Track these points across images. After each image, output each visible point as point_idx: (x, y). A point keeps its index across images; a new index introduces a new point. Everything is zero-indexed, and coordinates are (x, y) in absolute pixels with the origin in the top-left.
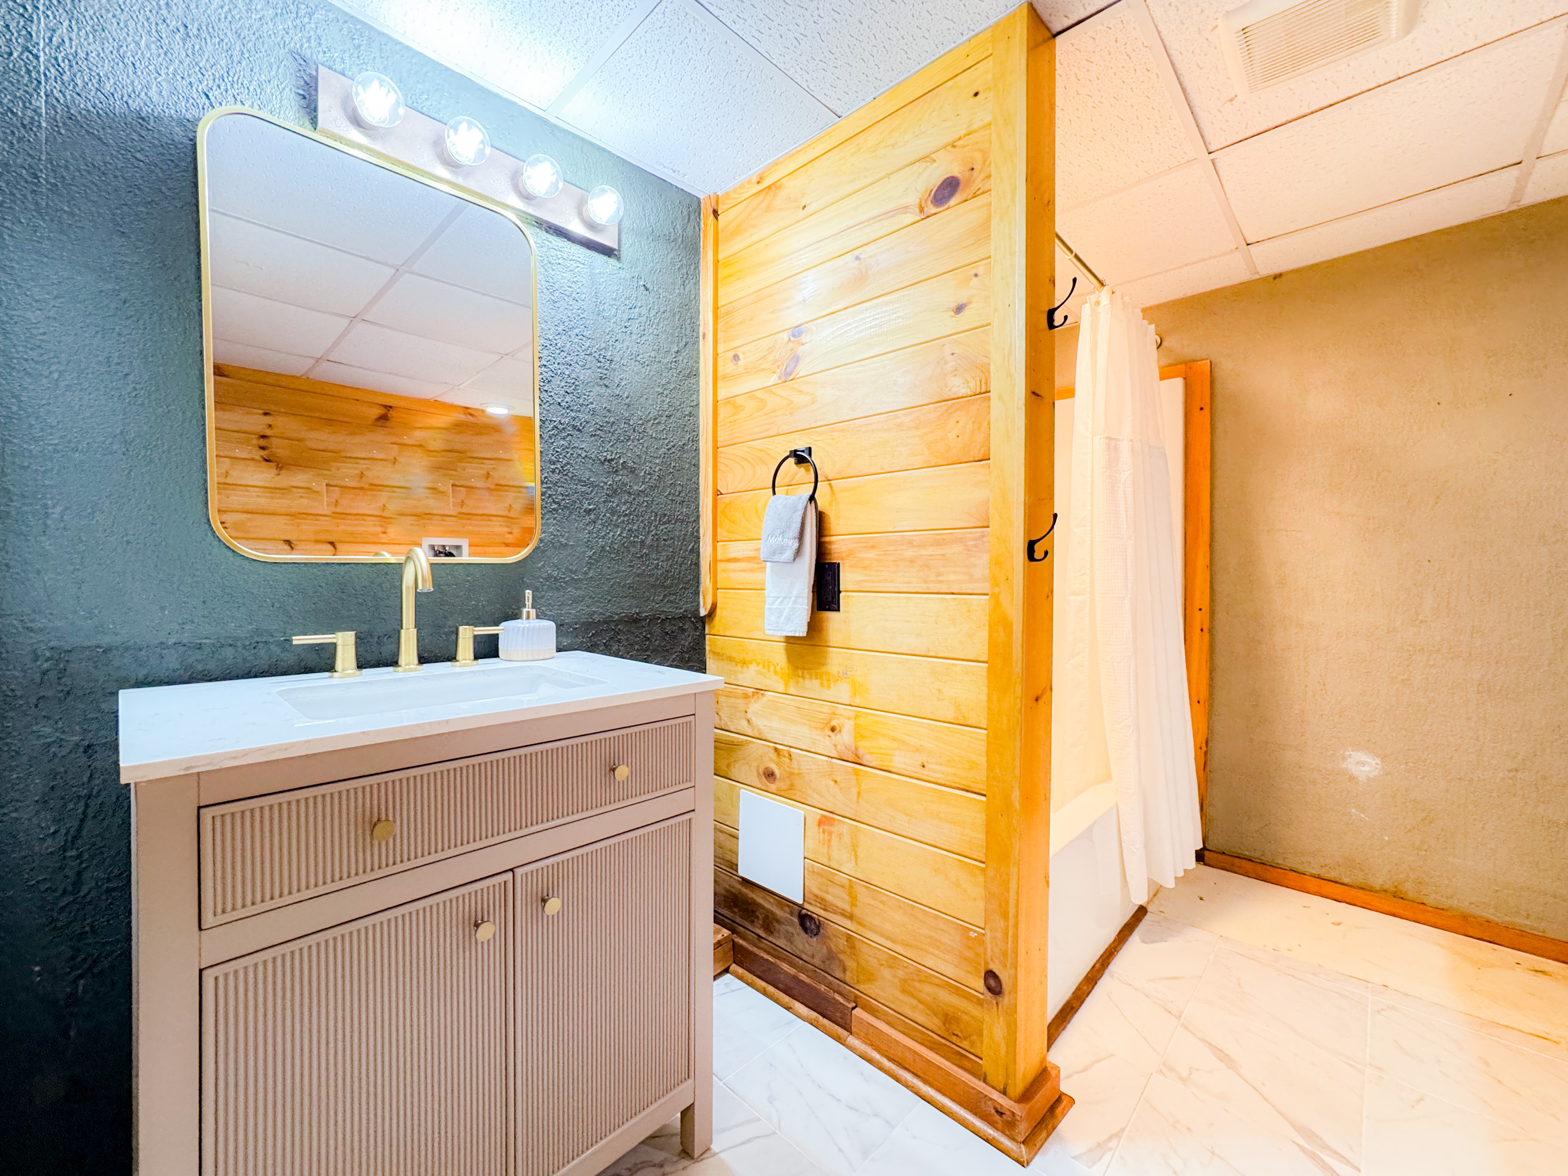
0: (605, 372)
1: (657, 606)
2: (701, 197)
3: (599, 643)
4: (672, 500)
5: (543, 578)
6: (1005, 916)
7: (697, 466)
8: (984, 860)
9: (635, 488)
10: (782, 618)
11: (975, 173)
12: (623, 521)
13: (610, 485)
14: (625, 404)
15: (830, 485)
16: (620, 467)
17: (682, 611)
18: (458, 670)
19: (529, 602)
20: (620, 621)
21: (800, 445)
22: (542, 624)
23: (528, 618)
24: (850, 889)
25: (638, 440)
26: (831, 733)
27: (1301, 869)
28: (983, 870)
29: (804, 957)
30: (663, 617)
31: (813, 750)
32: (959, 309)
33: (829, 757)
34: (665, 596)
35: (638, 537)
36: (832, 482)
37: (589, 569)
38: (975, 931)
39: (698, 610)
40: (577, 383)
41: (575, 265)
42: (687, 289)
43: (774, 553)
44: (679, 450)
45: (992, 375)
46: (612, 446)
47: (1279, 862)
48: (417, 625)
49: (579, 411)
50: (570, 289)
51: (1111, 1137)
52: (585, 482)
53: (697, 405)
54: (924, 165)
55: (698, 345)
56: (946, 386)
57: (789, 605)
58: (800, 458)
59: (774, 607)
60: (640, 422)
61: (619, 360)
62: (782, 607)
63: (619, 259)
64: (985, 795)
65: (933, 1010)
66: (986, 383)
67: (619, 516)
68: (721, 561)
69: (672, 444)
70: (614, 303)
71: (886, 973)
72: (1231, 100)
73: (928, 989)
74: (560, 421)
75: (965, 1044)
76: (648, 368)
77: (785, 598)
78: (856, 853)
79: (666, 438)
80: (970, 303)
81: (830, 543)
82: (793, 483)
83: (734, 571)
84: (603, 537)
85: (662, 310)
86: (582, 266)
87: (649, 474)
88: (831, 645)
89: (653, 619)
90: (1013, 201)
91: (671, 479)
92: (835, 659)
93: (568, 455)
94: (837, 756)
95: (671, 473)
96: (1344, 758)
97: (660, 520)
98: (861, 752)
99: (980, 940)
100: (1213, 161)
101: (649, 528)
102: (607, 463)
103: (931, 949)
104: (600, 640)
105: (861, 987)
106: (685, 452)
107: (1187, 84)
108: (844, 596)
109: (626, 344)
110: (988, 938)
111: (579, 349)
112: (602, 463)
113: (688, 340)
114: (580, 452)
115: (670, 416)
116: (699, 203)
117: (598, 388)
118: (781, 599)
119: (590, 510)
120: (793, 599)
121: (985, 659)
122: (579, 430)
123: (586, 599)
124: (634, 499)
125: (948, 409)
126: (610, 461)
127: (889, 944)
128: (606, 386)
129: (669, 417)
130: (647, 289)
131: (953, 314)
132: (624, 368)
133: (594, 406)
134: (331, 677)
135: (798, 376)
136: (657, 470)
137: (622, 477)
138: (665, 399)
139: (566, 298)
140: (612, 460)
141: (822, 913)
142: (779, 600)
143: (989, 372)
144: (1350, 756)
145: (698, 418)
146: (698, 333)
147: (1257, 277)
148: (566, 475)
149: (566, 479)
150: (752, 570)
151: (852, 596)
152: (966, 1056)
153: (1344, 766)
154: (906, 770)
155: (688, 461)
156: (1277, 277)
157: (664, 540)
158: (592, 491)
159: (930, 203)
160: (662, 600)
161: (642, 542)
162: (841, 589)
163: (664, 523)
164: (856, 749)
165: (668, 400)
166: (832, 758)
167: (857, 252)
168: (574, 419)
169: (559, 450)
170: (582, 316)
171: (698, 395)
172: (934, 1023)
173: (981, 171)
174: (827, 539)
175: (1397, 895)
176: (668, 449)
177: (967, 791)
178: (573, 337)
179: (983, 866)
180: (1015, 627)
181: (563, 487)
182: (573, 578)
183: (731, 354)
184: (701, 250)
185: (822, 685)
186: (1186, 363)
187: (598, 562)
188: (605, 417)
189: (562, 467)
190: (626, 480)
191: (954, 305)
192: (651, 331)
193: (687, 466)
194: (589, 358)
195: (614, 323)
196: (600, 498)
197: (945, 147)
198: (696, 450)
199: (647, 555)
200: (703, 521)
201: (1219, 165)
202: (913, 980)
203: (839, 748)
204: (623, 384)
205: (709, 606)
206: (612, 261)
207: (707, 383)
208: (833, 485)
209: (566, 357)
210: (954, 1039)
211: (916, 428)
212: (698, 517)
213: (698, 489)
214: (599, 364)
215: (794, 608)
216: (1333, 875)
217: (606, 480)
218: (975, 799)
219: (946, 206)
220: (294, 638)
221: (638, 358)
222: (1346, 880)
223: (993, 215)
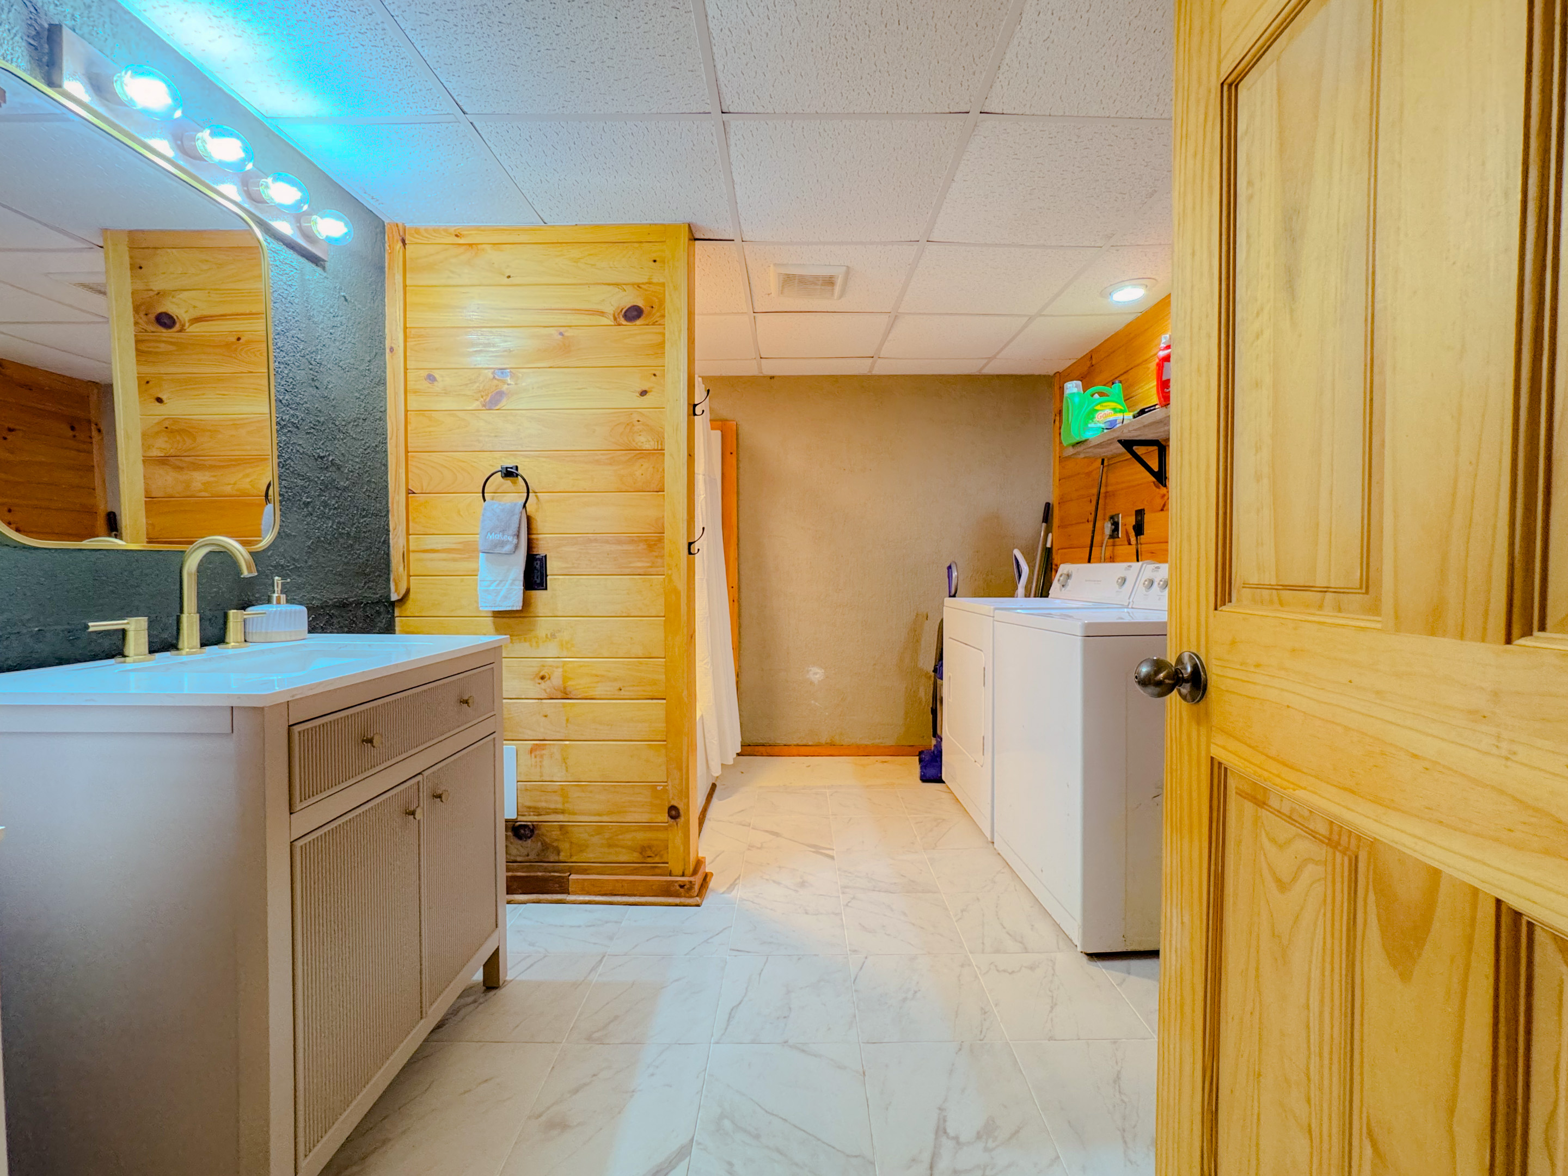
0: (316, 374)
1: (360, 592)
2: (386, 222)
3: (317, 626)
4: (369, 496)
5: (272, 566)
6: (681, 770)
7: (386, 465)
8: (665, 739)
9: (342, 483)
10: (499, 597)
11: (654, 310)
12: (334, 514)
13: (323, 480)
14: (333, 406)
15: (536, 496)
16: (330, 463)
17: (378, 596)
18: (230, 652)
19: (278, 588)
20: (334, 606)
21: (509, 463)
22: (293, 608)
23: (278, 602)
24: (563, 792)
25: (342, 440)
26: (540, 681)
27: (789, 743)
28: (665, 745)
29: (519, 859)
30: (365, 602)
31: (523, 697)
32: (644, 393)
33: (538, 699)
34: (365, 583)
35: (344, 529)
36: (538, 494)
37: (309, 558)
38: (660, 786)
39: (388, 596)
40: (294, 383)
41: (290, 269)
42: (376, 304)
43: (496, 546)
44: (373, 451)
45: (666, 440)
46: (323, 444)
47: (779, 742)
48: (200, 610)
49: (297, 409)
50: (286, 292)
51: (736, 880)
52: (303, 476)
53: (385, 411)
54: (617, 290)
55: (385, 357)
56: (634, 441)
57: (506, 586)
58: (509, 473)
59: (491, 588)
60: (343, 423)
61: (326, 364)
62: (499, 588)
63: (324, 268)
64: (665, 699)
65: (633, 849)
66: (661, 444)
67: (330, 510)
68: (414, 551)
69: (367, 445)
70: (321, 309)
71: (595, 839)
72: (769, 294)
73: (629, 836)
74: (282, 418)
75: (657, 859)
76: (349, 373)
77: (501, 581)
78: (566, 763)
79: (363, 440)
80: (651, 391)
81: (537, 539)
82: (498, 491)
83: (432, 560)
84: (318, 529)
85: (357, 321)
86: (295, 271)
87: (352, 472)
88: (540, 615)
89: (358, 604)
90: (680, 338)
91: (368, 477)
92: (543, 626)
93: (289, 450)
94: (546, 697)
95: (367, 471)
96: (808, 672)
97: (361, 514)
98: (568, 689)
99: (665, 790)
100: (754, 317)
101: (353, 521)
102: (320, 460)
103: (632, 809)
104: (317, 624)
105: (574, 859)
106: (377, 452)
107: (751, 282)
108: (551, 579)
109: (331, 349)
110: (669, 788)
111: (295, 350)
112: (316, 460)
113: (377, 351)
114: (298, 448)
115: (366, 419)
116: (384, 226)
117: (311, 389)
118: (498, 582)
119: (309, 502)
120: (510, 581)
121: (663, 615)
122: (297, 427)
123: (307, 586)
124: (341, 494)
125: (635, 456)
126: (322, 458)
127: (597, 819)
128: (317, 388)
129: (364, 420)
130: (346, 300)
131: (638, 395)
132: (330, 371)
133: (308, 405)
134: (124, 662)
135: (503, 408)
136: (357, 468)
137: (331, 474)
138: (361, 403)
139: (283, 300)
140: (324, 457)
141: (536, 818)
142: (496, 583)
143: (664, 438)
144: (811, 670)
145: (386, 423)
146: (384, 346)
147: (761, 375)
148: (288, 469)
149: (288, 473)
150: (455, 560)
151: (559, 579)
152: (656, 867)
153: (808, 677)
154: (607, 695)
155: (380, 461)
156: (772, 378)
157: (364, 532)
158: (309, 485)
159: (621, 316)
160: (363, 587)
161: (348, 533)
162: (548, 573)
163: (364, 517)
164: (565, 688)
165: (364, 405)
166: (541, 699)
167: (562, 330)
168: (293, 416)
169: (282, 445)
170: (297, 319)
171: (386, 402)
172: (635, 856)
173: (658, 311)
174: (533, 536)
175: (832, 745)
176: (365, 450)
177: (652, 699)
178: (289, 339)
179: (665, 743)
180: (682, 594)
181: (285, 480)
182: (296, 567)
183: (424, 373)
184: (386, 269)
185: (531, 646)
186: (721, 421)
187: (315, 551)
188: (317, 416)
189: (285, 461)
190: (334, 476)
191: (640, 390)
192: (349, 339)
193: (379, 465)
194: (304, 360)
195: (322, 328)
196: (315, 492)
197: (633, 284)
198: (385, 451)
199: (351, 545)
200: (393, 516)
201: (756, 319)
202: (617, 835)
203: (548, 690)
204: (330, 387)
205: (403, 592)
206: (319, 270)
207: (396, 394)
208: (541, 498)
209: (284, 357)
210: (649, 860)
211: (611, 464)
212: (388, 511)
213: (387, 486)
214: (310, 366)
215: (512, 589)
216: (804, 742)
217: (319, 475)
218: (659, 703)
219: (634, 323)
220: (90, 624)
221: (341, 364)
222: (810, 744)
223: (666, 341)
